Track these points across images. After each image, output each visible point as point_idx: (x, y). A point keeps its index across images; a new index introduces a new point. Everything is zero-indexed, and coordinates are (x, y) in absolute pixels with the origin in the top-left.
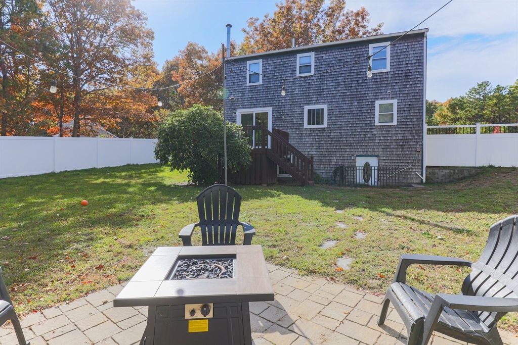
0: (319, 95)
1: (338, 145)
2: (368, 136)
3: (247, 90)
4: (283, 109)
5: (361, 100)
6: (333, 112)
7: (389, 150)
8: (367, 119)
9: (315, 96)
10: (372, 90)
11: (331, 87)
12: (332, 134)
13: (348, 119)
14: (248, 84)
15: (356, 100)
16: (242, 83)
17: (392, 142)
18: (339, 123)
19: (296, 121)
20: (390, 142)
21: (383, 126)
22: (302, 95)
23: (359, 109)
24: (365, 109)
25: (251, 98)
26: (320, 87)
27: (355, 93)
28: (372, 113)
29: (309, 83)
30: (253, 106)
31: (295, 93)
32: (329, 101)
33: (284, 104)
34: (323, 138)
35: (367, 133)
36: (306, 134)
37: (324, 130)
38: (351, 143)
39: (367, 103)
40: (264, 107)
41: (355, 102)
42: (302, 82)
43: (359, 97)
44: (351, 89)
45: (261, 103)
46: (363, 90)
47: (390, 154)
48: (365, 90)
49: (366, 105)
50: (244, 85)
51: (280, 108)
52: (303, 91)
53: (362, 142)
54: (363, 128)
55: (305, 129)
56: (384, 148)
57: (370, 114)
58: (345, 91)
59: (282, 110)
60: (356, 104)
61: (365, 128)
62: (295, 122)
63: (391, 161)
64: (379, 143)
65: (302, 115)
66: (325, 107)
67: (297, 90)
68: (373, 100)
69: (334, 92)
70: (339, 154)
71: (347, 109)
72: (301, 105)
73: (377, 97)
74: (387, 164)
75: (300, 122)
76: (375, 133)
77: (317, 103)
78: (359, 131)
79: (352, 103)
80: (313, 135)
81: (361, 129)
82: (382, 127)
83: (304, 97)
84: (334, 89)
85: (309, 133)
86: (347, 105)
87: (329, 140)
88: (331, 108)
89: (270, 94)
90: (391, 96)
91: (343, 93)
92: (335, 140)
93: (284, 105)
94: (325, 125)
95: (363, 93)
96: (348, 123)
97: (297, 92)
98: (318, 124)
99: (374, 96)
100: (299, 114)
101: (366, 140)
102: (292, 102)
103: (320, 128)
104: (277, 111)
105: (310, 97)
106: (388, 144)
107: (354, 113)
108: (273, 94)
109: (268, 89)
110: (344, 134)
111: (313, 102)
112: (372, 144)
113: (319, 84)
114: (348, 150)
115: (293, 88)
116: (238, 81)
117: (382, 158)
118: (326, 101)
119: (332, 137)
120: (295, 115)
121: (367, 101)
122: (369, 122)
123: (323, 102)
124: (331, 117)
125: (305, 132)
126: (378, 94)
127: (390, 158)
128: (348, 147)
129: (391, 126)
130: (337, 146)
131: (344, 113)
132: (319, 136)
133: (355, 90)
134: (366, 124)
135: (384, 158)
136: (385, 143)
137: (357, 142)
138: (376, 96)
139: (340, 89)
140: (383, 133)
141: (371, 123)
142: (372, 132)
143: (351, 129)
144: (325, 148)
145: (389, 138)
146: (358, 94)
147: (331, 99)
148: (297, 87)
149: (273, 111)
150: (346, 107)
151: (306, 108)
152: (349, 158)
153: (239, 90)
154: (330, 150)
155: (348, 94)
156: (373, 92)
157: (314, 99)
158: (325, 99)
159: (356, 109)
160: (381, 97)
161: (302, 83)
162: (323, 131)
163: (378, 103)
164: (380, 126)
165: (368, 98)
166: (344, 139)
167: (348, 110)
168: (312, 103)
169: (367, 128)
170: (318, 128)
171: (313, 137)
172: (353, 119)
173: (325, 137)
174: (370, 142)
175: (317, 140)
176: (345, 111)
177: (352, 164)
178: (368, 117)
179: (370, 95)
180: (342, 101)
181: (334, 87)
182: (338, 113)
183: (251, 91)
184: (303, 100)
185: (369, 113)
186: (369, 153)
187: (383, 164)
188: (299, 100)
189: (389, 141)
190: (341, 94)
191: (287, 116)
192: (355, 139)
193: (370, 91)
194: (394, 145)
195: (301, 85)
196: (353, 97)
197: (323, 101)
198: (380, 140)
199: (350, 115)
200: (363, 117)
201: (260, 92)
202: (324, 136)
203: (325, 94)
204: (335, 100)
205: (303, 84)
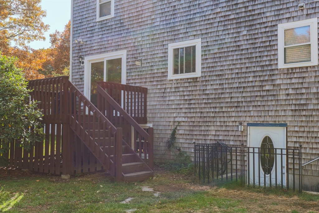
0: (189, 24)
1: (218, 105)
2: (267, 88)
3: (97, 27)
4: (140, 51)
5: (253, 25)
6: (209, 50)
7: (304, 113)
8: (265, 59)
9: (182, 27)
10: (271, 6)
11: (205, 9)
12: (209, 87)
13: (233, 60)
14: (98, 19)
15: (245, 27)
16: (91, 19)
17: (311, 99)
18: (218, 68)
19: (158, 69)
20: (307, 99)
21: (292, 69)
22: (165, 27)
23: (250, 42)
24: (260, 40)
25: (101, 38)
26: (190, 11)
27: (243, 15)
28: (271, 46)
29: (175, 6)
30: (103, 50)
31: (156, 24)
32: (204, 32)
33: (141, 43)
34: (196, 95)
35: (264, 83)
36: (171, 88)
37: (197, 82)
38: (238, 102)
39: (263, 30)
40: (116, 50)
41: (243, 29)
42: (164, 6)
43: (251, 21)
44: (236, 9)
45: (113, 44)
46: (255, 7)
47: (308, 122)
48: (259, 6)
49: (261, 33)
50: (94, 21)
51: (136, 50)
52: (166, 20)
53: (257, 99)
54: (257, 74)
55: (170, 80)
56: (295, 110)
57: (269, 49)
58: (227, 13)
59: (139, 53)
60: (245, 33)
61: (261, 74)
62: (156, 71)
63: (310, 135)
64: (286, 100)
65: (164, 58)
66: (198, 43)
67: (158, 20)
68: (274, 23)
69: (211, 17)
70: (220, 122)
71: (230, 42)
72: (164, 43)
73: (281, 17)
74: (301, 140)
75: (163, 71)
76: (278, 82)
77: (186, 37)
78: (251, 79)
79: (238, 32)
80: (181, 89)
81: (254, 77)
82: (290, 72)
83: (168, 30)
84: (209, 12)
85: (175, 88)
86: (231, 36)
87: (204, 97)
88: (206, 44)
89: (124, 30)
90: (305, 12)
91: (225, 16)
92: (213, 96)
93: (141, 45)
94: (198, 73)
95: (256, 12)
96: (234, 67)
97: (158, 24)
98: (188, 71)
99: (275, 16)
100: (162, 57)
101: (263, 96)
102: (152, 39)
103: (191, 78)
104: (133, 54)
105: (176, 29)
106: (302, 102)
107: (242, 50)
108: (128, 29)
109: (121, 23)
110: (227, 86)
111: (181, 36)
112: (273, 103)
113: (189, 7)
114: (234, 114)
115: (153, 17)
116: (87, 16)
117: (292, 129)
118: (199, 32)
119: (207, 92)
120: (156, 60)
121: (263, 26)
122: (267, 63)
123: (194, 35)
124: (206, 59)
125: (170, 86)
126: (282, 12)
127: (307, 129)
128: (233, 109)
129: (307, 67)
130: (216, 107)
131: (226, 50)
132: (190, 91)
133: (243, 10)
134: (263, 66)
135: (297, 129)
136: (297, 99)
137: (249, 99)
138: (278, 15)
139: (219, 10)
140: (294, 81)
141: (271, 65)
142: (273, 80)
143: (239, 78)
144: (198, 110)
145: (304, 91)
146: (248, 16)
147: (207, 29)
148: (158, 16)
149: (128, 55)
150: (229, 40)
151: (172, 47)
152: (235, 129)
153: (88, 29)
154: (205, 115)
155: (232, 17)
156: (273, 9)
157: (181, 31)
158: (196, 31)
159: (246, 42)
160: (288, 15)
161: (164, 8)
162: (194, 82)
163: (282, 27)
164: (288, 69)
165: (265, 20)
166: (227, 96)
167: (232, 45)
168: (179, 38)
169: (264, 74)
170: (188, 79)
171: (182, 93)
172: (241, 59)
173: (198, 93)
174: (270, 98)
175: (186, 98)
176: (227, 47)
177: (240, 139)
178: (266, 54)
179: (268, 14)
180: (223, 30)
181: (210, 8)
182: (216, 51)
183: (101, 28)
184: (166, 35)
185: (267, 46)
186: (269, 119)
187: (295, 140)
188: (161, 36)
189: (305, 97)
190: (222, 19)
191: (145, 62)
192: (244, 95)
193: (268, 7)
194: (314, 104)
195: (163, 11)
196: (240, 22)
197: (195, 33)
198: (288, 95)
199: (237, 53)
200: (258, 55)
201: (112, 29)
202: (196, 90)
203: (196, 22)
204: (213, 30)
205: (166, 10)
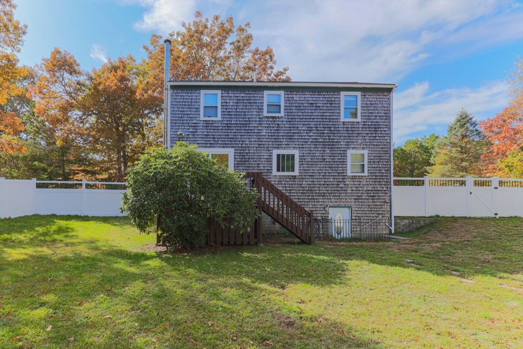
0: (289, 139)
1: (311, 194)
2: (341, 186)
3: (201, 125)
4: (247, 151)
5: (333, 148)
6: (304, 159)
7: (360, 201)
8: (340, 169)
9: (285, 140)
10: (344, 139)
11: (302, 132)
12: (304, 183)
13: (320, 167)
14: (202, 118)
15: (328, 148)
16: (194, 116)
17: (364, 193)
18: (311, 171)
19: (264, 167)
20: (362, 193)
21: (355, 176)
22: (270, 137)
23: (332, 158)
24: (337, 158)
25: (206, 135)
26: (291, 130)
27: (327, 140)
28: (344, 162)
29: (278, 124)
30: (209, 145)
31: (262, 134)
32: (300, 146)
33: (249, 146)
34: (295, 187)
35: (340, 183)
36: (275, 181)
37: (295, 178)
38: (324, 193)
39: (339, 152)
40: (223, 147)
41: (327, 149)
42: (270, 123)
43: (332, 145)
44: (323, 136)
45: (220, 142)
46: (335, 138)
47: (362, 205)
48: (337, 138)
49: (338, 153)
50: (197, 119)
51: (244, 150)
52: (271, 133)
53: (335, 192)
54: (335, 177)
55: (274, 176)
56: (356, 199)
57: (342, 163)
58: (317, 138)
59: (247, 153)
60: (328, 152)
61: (337, 177)
62: (262, 168)
63: (363, 212)
64: (351, 193)
65: (269, 160)
66: (296, 153)
67: (264, 131)
68: (345, 149)
69: (306, 137)
70: (312, 205)
71: (319, 156)
72: (269, 149)
73: (349, 146)
74: (359, 215)
75: (268, 168)
76: (347, 183)
77: (287, 148)
78: (331, 180)
79: (324, 151)
80: (283, 183)
81: (333, 179)
82: (354, 178)
83: (273, 140)
84: (305, 134)
85: (278, 181)
86: (319, 152)
87: (301, 189)
88: (302, 155)
89: (231, 132)
90: (362, 147)
91: (315, 139)
92: (307, 189)
93: (249, 147)
94: (296, 173)
95: (336, 141)
96: (321, 171)
97: (265, 134)
98: (288, 170)
99: (346, 145)
100: (267, 159)
101: (339, 190)
102: (259, 144)
103: (291, 176)
104: (240, 153)
105: (280, 140)
106: (360, 195)
107: (327, 162)
108: (235, 133)
109: (228, 126)
110: (317, 183)
111: (283, 146)
112: (344, 195)
113: (290, 127)
114: (321, 200)
115: (260, 128)
116: (188, 113)
117: (354, 209)
118: (297, 146)
119: (303, 186)
120: (262, 160)
121: (339, 149)
122: (341, 171)
123: (294, 147)
124: (302, 164)
125: (274, 180)
126: (350, 144)
127: (362, 209)
128: (321, 197)
129: (362, 176)
130: (309, 196)
131: (316, 160)
132: (290, 184)
133: (328, 138)
134: (338, 173)
135: (357, 209)
136: (357, 193)
137: (330, 192)
138: (348, 145)
139: (312, 134)
140: (355, 183)
141: (343, 173)
142: (344, 181)
143: (324, 179)
144: (296, 197)
145: (360, 189)
146: (331, 142)
147: (303, 145)
148: (264, 128)
149: (235, 153)
150: (318, 155)
151: (275, 152)
152: (322, 209)
153: (190, 125)
154: (302, 200)
155: (320, 140)
156: (345, 141)
157: (284, 143)
158: (296, 145)
159: (329, 158)
160: (353, 146)
161: (270, 124)
162: (294, 179)
163: (350, 152)
164: (352, 176)
165: (340, 146)
166: (317, 189)
167: (320, 158)
168: (282, 147)
169: (340, 177)
170: (289, 176)
171: (283, 185)
172: (325, 167)
173: (297, 186)
174: (343, 192)
175: (287, 188)
176: (317, 159)
177: (325, 215)
178: (341, 166)
179: (342, 143)
180: (314, 148)
181: (305, 132)
182: (310, 160)
183: (206, 127)
184: (271, 143)
185: (341, 162)
186: (342, 204)
187: (355, 215)
188: (267, 143)
189: (361, 192)
190: (313, 140)
191: (252, 160)
192: (328, 189)
193: (342, 139)
194: (365, 196)
195: (269, 126)
196: (326, 145)
197: (294, 146)
198: (352, 190)
199: (323, 163)
200: (336, 166)
201: (218, 129)
202: (295, 184)
203: (295, 139)
204: (307, 146)
205: (271, 125)
